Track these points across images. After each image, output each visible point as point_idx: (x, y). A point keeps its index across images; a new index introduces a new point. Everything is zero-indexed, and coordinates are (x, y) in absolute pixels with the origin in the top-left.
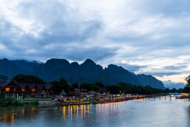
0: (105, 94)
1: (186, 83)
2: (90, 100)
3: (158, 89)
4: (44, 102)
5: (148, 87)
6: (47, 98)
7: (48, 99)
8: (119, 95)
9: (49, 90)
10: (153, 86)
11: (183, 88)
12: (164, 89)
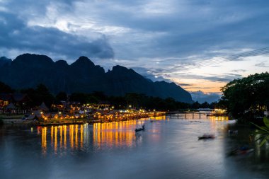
0: (107, 109)
1: (221, 94)
2: (84, 118)
3: (183, 103)
4: (11, 120)
5: (169, 100)
6: (18, 114)
7: (19, 116)
8: (127, 111)
9: (21, 102)
10: (177, 99)
11: (218, 102)
12: (192, 103)
